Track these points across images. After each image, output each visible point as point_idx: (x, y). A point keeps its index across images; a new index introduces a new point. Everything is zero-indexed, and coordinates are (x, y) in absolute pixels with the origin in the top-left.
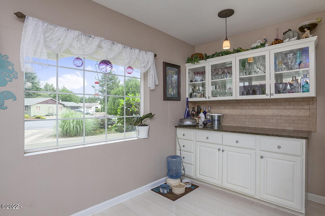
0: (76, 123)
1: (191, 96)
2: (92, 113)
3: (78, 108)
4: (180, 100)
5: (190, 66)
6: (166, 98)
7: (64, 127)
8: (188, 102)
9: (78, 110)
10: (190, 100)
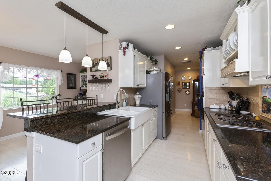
0: (17, 101)
1: (82, 86)
2: (33, 93)
3: (18, 89)
4: (76, 88)
5: (81, 74)
6: (68, 87)
7: (5, 104)
8: (81, 89)
9: (17, 90)
10: (82, 88)
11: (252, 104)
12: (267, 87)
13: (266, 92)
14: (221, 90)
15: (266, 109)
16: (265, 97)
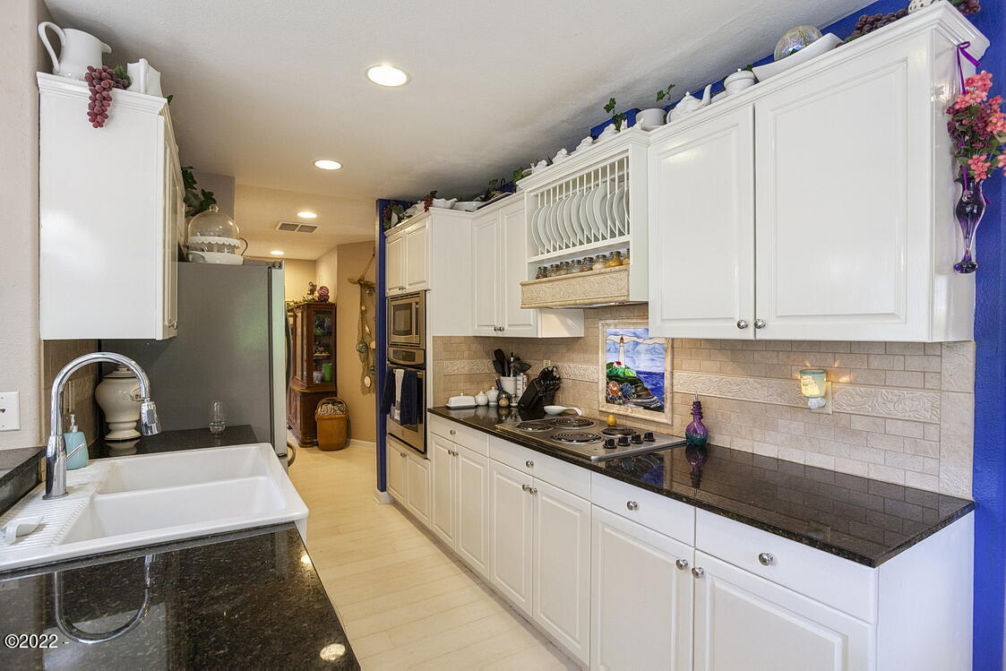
11: (566, 383)
12: (622, 339)
13: (617, 351)
14: (475, 346)
15: (620, 393)
16: (615, 364)
